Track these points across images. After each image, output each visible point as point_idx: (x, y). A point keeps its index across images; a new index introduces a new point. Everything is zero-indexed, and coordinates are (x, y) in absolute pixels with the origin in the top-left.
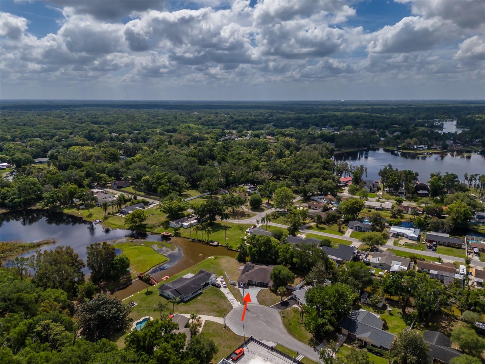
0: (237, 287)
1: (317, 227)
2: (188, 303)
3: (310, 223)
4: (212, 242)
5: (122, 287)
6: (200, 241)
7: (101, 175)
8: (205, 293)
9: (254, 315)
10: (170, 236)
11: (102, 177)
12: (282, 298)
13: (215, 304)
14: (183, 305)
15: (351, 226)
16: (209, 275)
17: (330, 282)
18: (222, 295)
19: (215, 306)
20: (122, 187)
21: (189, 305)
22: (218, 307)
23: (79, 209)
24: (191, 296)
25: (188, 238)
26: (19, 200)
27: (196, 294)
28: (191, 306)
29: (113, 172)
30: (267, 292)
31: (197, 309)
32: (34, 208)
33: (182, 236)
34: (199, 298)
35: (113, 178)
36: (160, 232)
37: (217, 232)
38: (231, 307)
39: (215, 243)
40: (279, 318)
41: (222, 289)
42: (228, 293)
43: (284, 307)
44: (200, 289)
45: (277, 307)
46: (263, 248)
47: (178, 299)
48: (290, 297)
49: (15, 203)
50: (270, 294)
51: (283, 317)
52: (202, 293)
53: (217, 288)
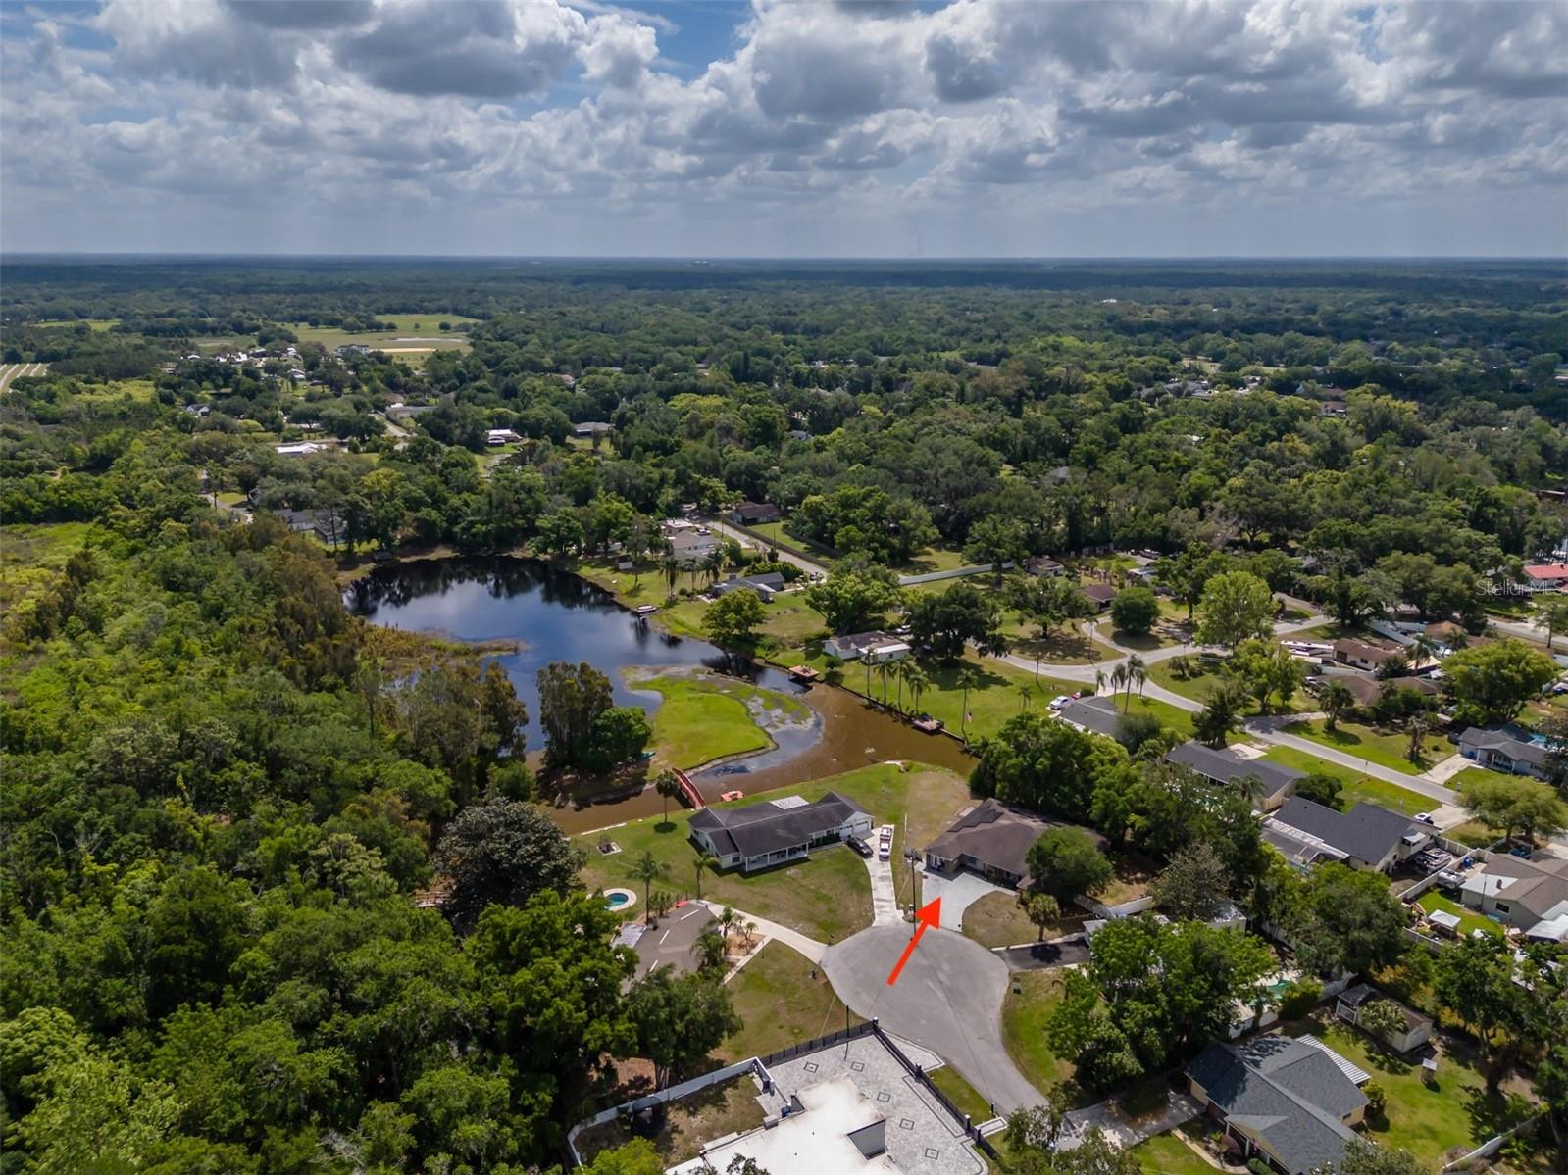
0: (920, 867)
1: (1330, 728)
2: (752, 879)
3: (1308, 710)
4: (924, 718)
5: (610, 796)
6: (890, 709)
7: (704, 481)
8: (816, 862)
9: (925, 963)
10: (812, 679)
11: (706, 488)
12: (1041, 934)
13: (827, 899)
14: (737, 881)
15: (1468, 748)
16: (846, 812)
17: (1244, 918)
18: (862, 880)
19: (822, 906)
20: (754, 522)
21: (752, 884)
22: (830, 911)
23: (617, 570)
24: (770, 861)
25: (860, 695)
26: (484, 528)
27: (788, 858)
28: (756, 889)
29: (742, 474)
30: (1007, 903)
31: (767, 901)
32: (517, 554)
33: (844, 685)
34: (791, 872)
35: (739, 492)
36: (787, 664)
37: (954, 692)
38: (869, 920)
39: (931, 725)
40: (1000, 989)
41: (873, 865)
42: (882, 878)
43: (1038, 961)
44: (804, 848)
45: (1016, 956)
46: (1043, 764)
47: (726, 861)
48: (1074, 936)
49: (474, 535)
50: (1014, 911)
51: (1017, 991)
52: (805, 860)
53: (859, 857)
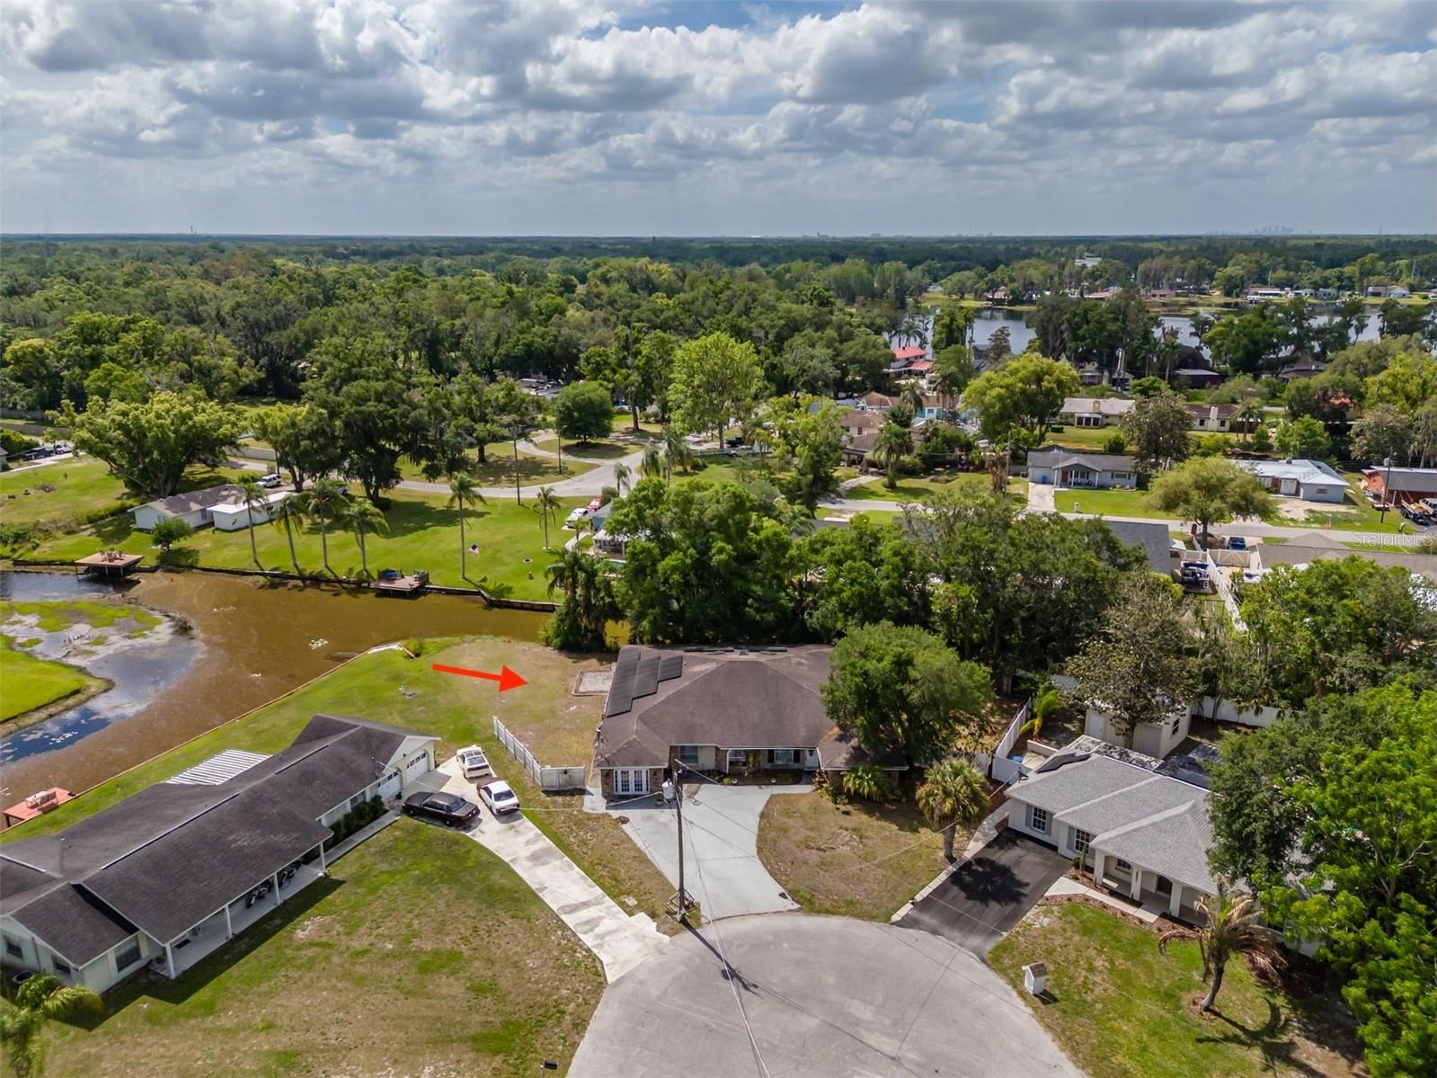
0: (594, 802)
1: (891, 488)
2: (203, 994)
4: (387, 575)
6: (316, 580)
8: (358, 880)
9: (808, 1022)
10: (131, 568)
12: (949, 844)
13: (447, 962)
14: (151, 1019)
15: (1039, 473)
16: (380, 745)
18: (496, 878)
19: (450, 987)
21: (210, 1008)
22: (478, 990)
24: (233, 921)
25: (244, 574)
27: (280, 897)
28: (227, 1020)
30: (815, 809)
31: (283, 1041)
33: (202, 564)
34: (306, 929)
36: (68, 557)
37: (410, 536)
38: (593, 972)
39: (406, 583)
41: (489, 834)
42: (536, 858)
43: (995, 907)
44: (311, 858)
47: (98, 975)
48: (988, 827)
50: (848, 822)
52: (326, 886)
53: (451, 832)
